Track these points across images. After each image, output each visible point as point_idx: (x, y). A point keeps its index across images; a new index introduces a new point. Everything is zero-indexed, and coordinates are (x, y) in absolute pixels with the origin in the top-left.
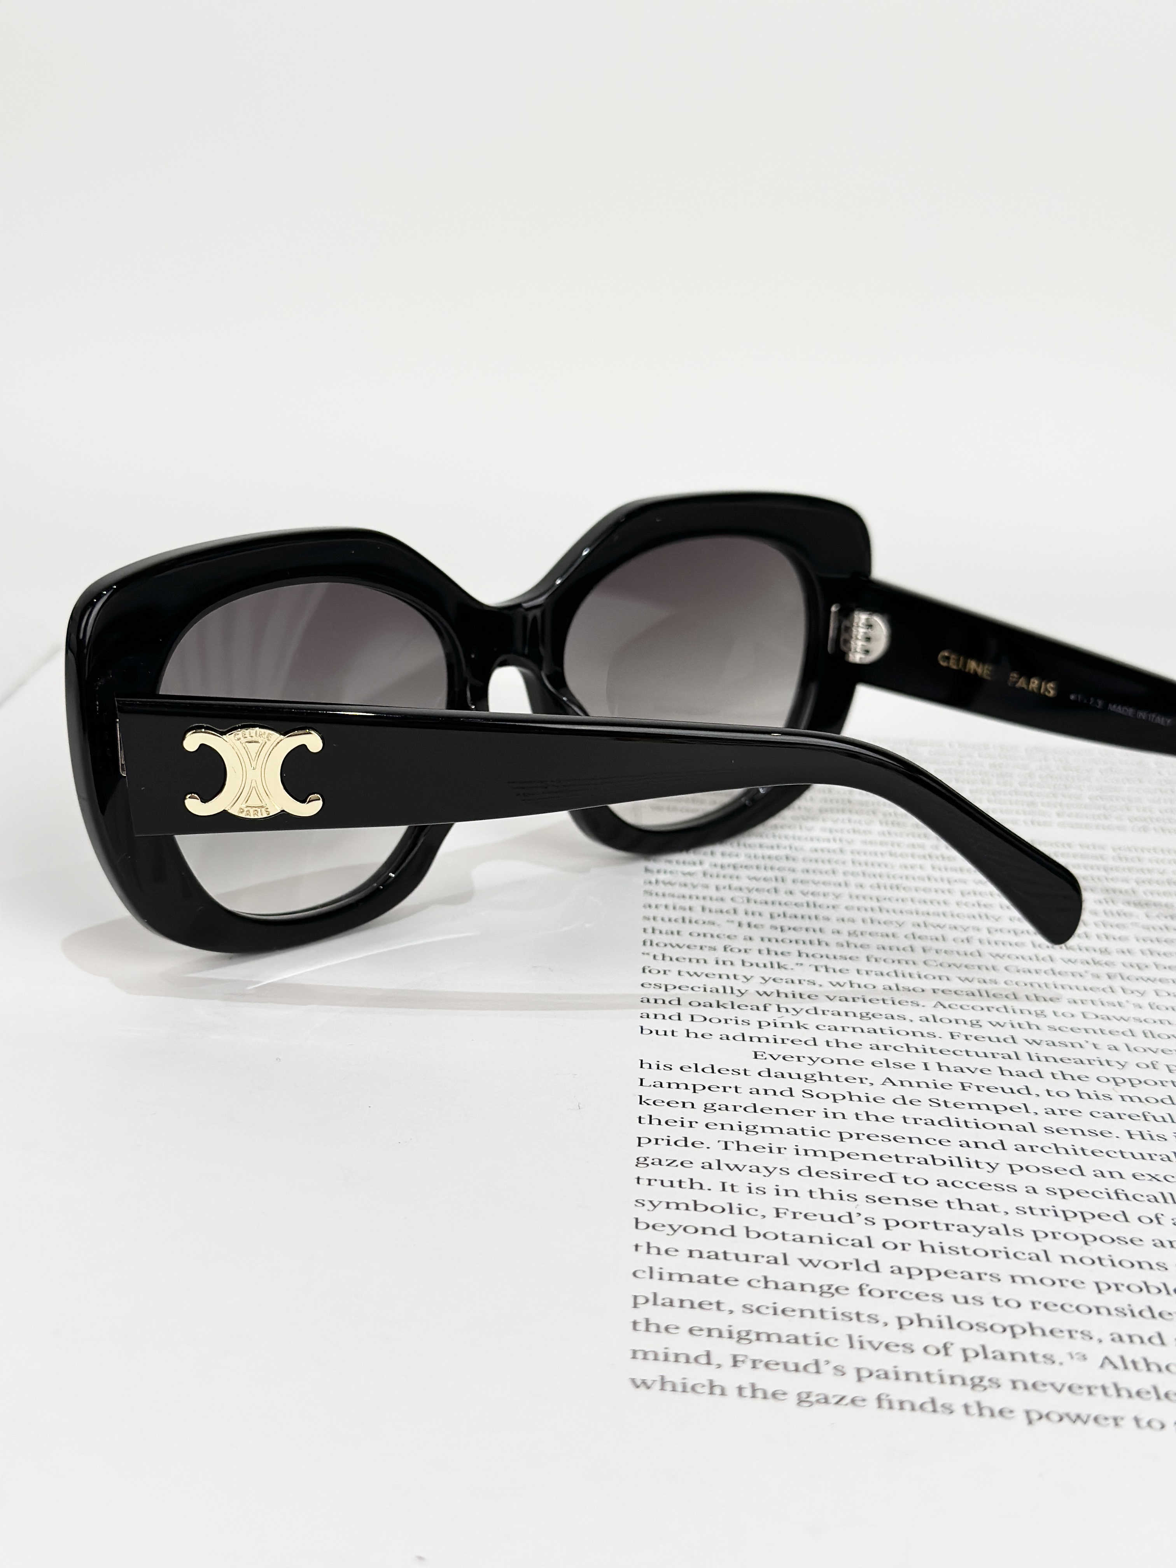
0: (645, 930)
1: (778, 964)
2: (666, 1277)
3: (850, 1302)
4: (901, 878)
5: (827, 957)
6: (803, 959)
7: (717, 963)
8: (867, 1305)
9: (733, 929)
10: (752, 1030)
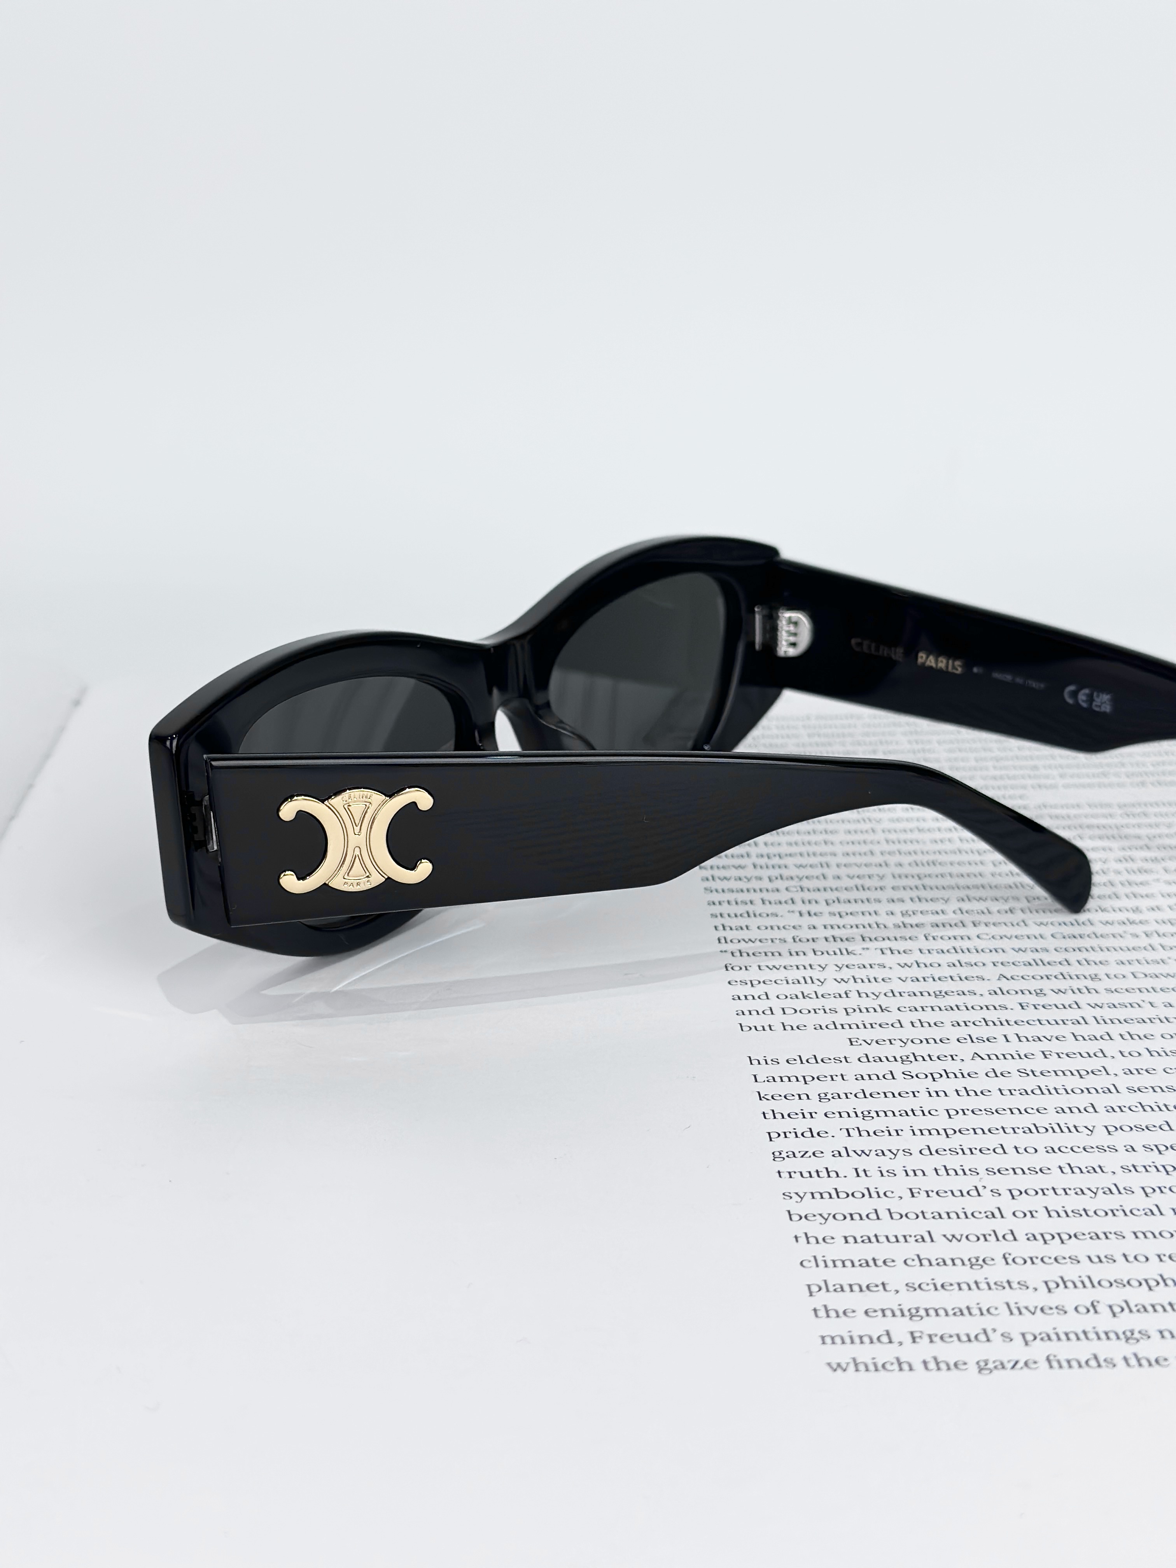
0: (716, 927)
1: (847, 950)
2: (830, 1264)
3: (998, 1272)
4: (935, 853)
5: (889, 939)
6: (868, 944)
7: (791, 954)
8: (1015, 1273)
9: (795, 920)
10: (841, 1018)
